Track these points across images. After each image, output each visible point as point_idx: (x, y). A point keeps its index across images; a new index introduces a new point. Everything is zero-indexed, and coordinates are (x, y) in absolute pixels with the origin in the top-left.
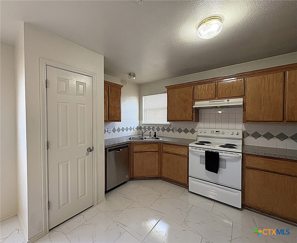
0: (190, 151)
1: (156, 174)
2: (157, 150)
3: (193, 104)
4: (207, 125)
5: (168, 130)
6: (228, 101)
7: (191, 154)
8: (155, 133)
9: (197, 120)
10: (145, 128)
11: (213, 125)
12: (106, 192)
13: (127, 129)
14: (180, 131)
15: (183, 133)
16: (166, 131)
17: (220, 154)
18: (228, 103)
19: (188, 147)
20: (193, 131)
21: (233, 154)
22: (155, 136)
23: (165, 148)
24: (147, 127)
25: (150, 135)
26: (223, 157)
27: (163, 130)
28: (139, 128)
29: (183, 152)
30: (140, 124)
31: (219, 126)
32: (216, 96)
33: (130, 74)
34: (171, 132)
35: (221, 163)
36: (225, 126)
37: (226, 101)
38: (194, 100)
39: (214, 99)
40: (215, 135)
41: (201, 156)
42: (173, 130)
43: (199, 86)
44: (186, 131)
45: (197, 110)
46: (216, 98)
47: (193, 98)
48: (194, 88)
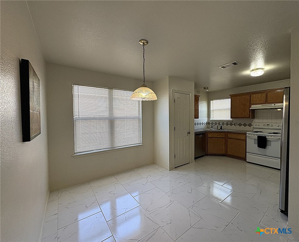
0: (248, 136)
1: (223, 152)
2: (224, 137)
3: (250, 107)
4: (261, 121)
5: (231, 124)
6: (275, 105)
7: (249, 138)
8: (221, 126)
9: (253, 117)
10: (212, 123)
11: (265, 121)
12: (195, 158)
13: (198, 124)
14: (240, 125)
15: (242, 126)
16: (229, 125)
17: (267, 137)
18: (275, 106)
19: (246, 134)
20: (250, 125)
21: (275, 137)
22: (221, 128)
23: (229, 136)
24: (214, 123)
25: (217, 127)
26: (269, 139)
27: (227, 124)
28: (208, 123)
29: (243, 137)
30: (209, 120)
31: (269, 121)
32: (266, 102)
33: (205, 88)
34: (233, 126)
35: (268, 143)
36: (274, 121)
37: (273, 105)
38: (251, 104)
39: (265, 103)
40: (266, 127)
41: (255, 139)
42: (234, 125)
43: (254, 95)
44: (245, 125)
45: (253, 111)
46: (267, 103)
47: (250, 102)
48: (250, 96)
